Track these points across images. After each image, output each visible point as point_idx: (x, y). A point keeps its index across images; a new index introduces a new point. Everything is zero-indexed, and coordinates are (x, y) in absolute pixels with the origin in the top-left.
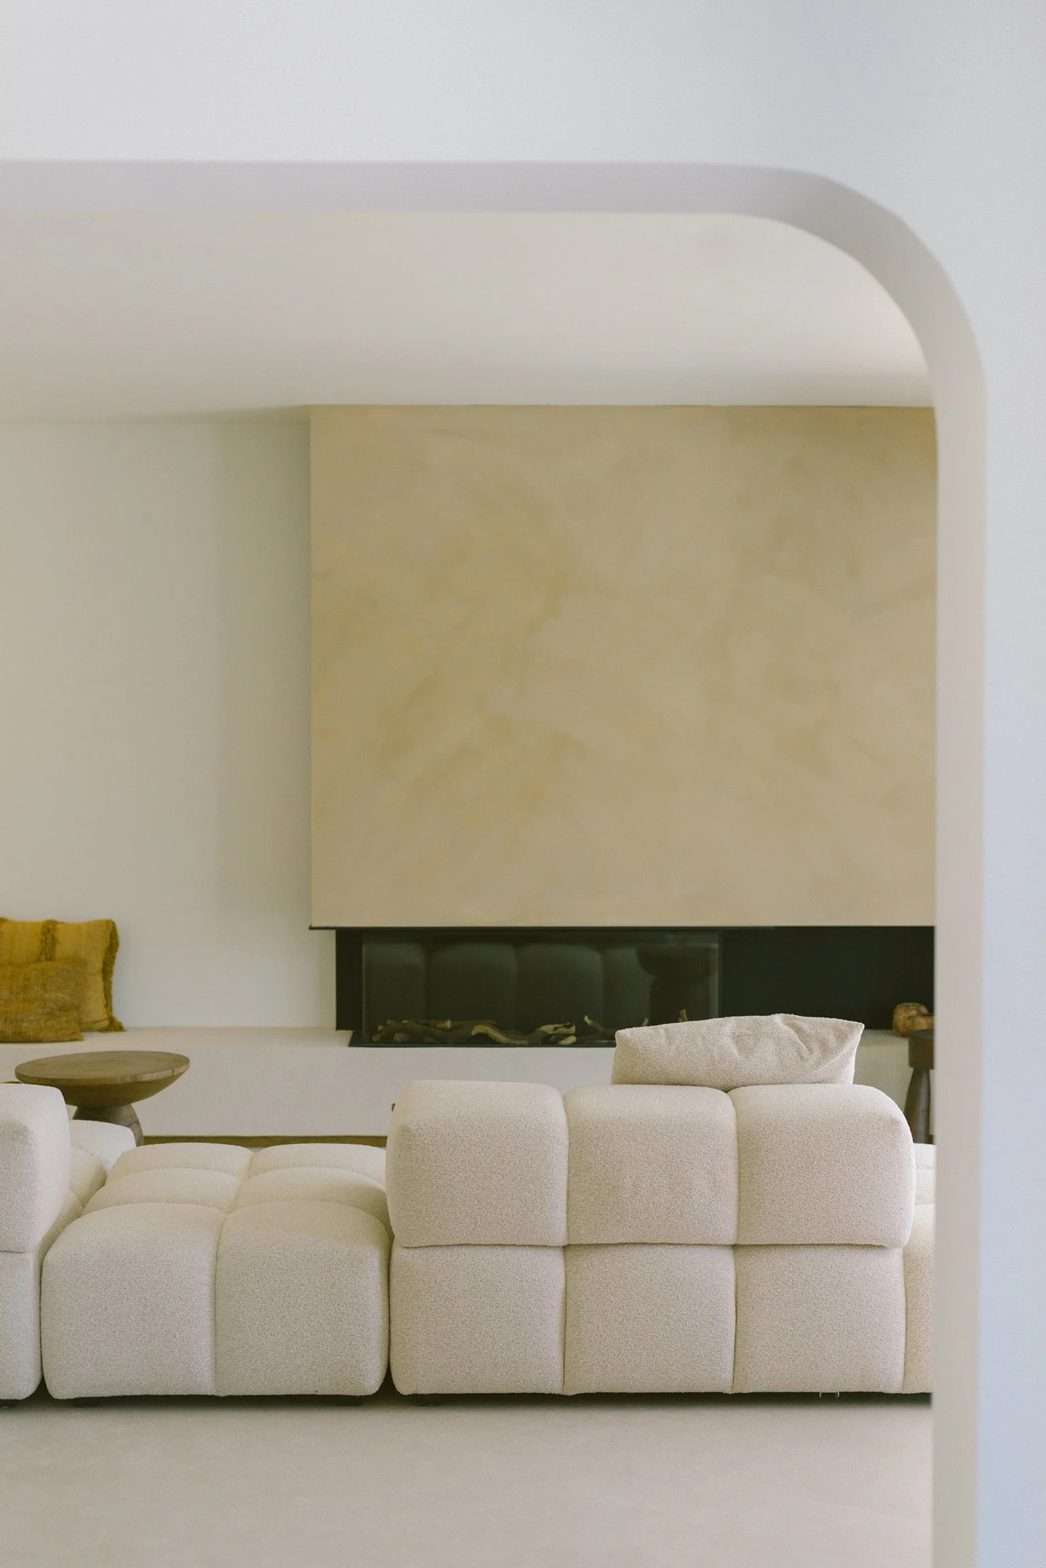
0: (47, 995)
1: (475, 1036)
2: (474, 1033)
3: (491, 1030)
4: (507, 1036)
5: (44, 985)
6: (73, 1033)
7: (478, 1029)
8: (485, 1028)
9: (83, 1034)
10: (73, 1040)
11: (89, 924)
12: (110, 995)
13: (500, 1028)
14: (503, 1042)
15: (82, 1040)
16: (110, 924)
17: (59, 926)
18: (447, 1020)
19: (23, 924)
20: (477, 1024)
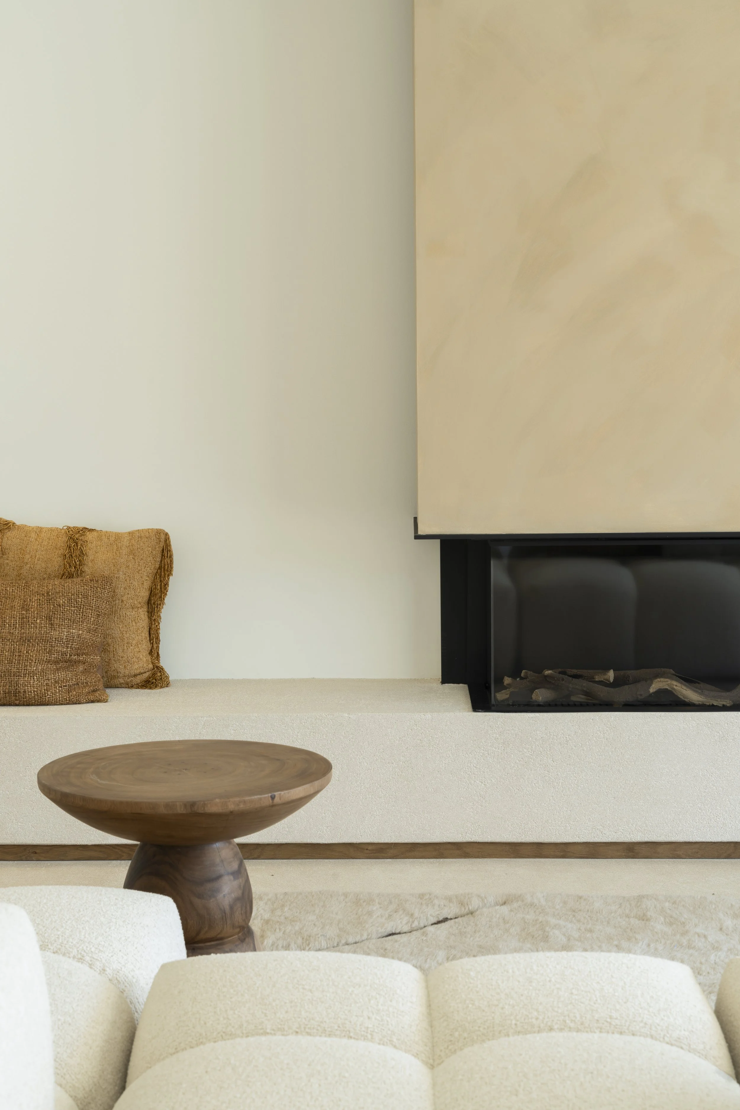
0: (55, 634)
1: (654, 693)
2: (652, 690)
3: (679, 685)
4: (701, 694)
5: (49, 618)
6: (94, 691)
7: (657, 685)
8: (669, 681)
9: (108, 691)
10: (93, 702)
11: (131, 534)
12: (158, 638)
13: (688, 680)
14: (697, 703)
15: (105, 701)
16: (163, 537)
17: (89, 536)
18: (609, 669)
19: (39, 530)
20: (657, 676)
